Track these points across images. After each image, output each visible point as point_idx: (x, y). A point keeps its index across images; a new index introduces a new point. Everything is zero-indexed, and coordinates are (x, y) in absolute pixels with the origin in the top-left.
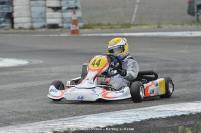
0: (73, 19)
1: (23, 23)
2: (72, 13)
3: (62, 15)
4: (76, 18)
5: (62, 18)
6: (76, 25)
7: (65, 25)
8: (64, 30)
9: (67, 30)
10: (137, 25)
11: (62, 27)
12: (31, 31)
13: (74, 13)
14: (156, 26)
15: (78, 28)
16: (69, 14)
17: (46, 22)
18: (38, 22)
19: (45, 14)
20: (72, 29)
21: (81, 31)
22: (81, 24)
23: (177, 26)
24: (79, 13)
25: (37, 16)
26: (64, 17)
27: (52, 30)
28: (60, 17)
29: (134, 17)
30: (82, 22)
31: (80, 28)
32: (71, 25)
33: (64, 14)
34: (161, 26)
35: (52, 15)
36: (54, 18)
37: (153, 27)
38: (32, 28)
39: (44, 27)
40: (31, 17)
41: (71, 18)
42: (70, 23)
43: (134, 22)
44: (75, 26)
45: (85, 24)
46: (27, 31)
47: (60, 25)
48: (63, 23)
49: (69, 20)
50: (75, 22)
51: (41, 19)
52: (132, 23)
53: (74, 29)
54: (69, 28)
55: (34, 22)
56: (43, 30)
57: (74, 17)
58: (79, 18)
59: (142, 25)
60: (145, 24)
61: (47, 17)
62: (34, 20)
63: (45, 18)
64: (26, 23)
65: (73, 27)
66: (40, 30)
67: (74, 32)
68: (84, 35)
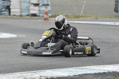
0: (45, 11)
1: (16, 12)
2: (45, 8)
3: (39, 9)
4: (47, 11)
5: (39, 10)
6: (47, 15)
7: (41, 15)
8: (40, 18)
9: (42, 18)
10: (83, 17)
11: (39, 16)
12: (20, 17)
13: (46, 8)
14: (95, 18)
15: (48, 17)
16: (43, 8)
17: (29, 12)
18: (24, 12)
19: (29, 8)
20: (44, 17)
21: (50, 19)
22: (50, 15)
23: (107, 18)
24: (49, 8)
25: (24, 9)
26: (40, 10)
27: (33, 17)
28: (38, 9)
29: (82, 12)
30: (50, 13)
31: (49, 17)
32: (44, 15)
33: (40, 8)
34: (98, 18)
35: (33, 8)
36: (34, 10)
37: (93, 18)
38: (21, 16)
39: (28, 15)
40: (21, 9)
41: (44, 11)
42: (44, 13)
43: (82, 15)
44: (46, 15)
45: (52, 14)
46: (18, 17)
47: (38, 15)
48: (40, 13)
49: (43, 12)
50: (46, 13)
51: (27, 11)
52: (81, 16)
53: (46, 17)
54: (43, 17)
55: (23, 12)
56: (28, 17)
57: (46, 10)
58: (49, 11)
59: (86, 17)
60: (88, 17)
61: (30, 9)
62: (22, 11)
63: (29, 10)
64: (18, 12)
65: (45, 16)
66: (26, 17)
67: (45, 19)
68: (52, 21)
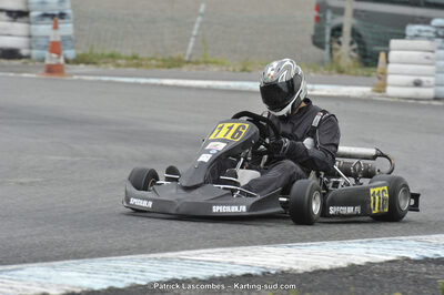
0: (52, 39)
2: (50, 26)
3: (29, 29)
4: (58, 39)
5: (30, 36)
6: (59, 53)
7: (35, 53)
8: (31, 64)
9: (37, 63)
10: (197, 63)
11: (28, 57)
13: (56, 27)
14: (238, 68)
15: (62, 61)
16: (44, 29)
20: (48, 62)
21: (70, 69)
22: (71, 54)
24: (66, 28)
26: (34, 33)
27: (4, 62)
28: (25, 33)
29: (191, 45)
30: (72, 48)
31: (67, 61)
32: (47, 54)
33: (33, 27)
35: (5, 29)
36: (9, 35)
37: (231, 68)
41: (47, 37)
42: (45, 48)
43: (190, 56)
44: (54, 56)
45: (80, 52)
47: (24, 52)
48: (31, 48)
49: (43, 42)
50: (55, 48)
52: (187, 58)
53: (53, 62)
54: (43, 60)
57: (55, 36)
58: (66, 39)
59: (207, 63)
60: (215, 62)
65: (51, 59)
67: (51, 70)
68: (75, 77)
